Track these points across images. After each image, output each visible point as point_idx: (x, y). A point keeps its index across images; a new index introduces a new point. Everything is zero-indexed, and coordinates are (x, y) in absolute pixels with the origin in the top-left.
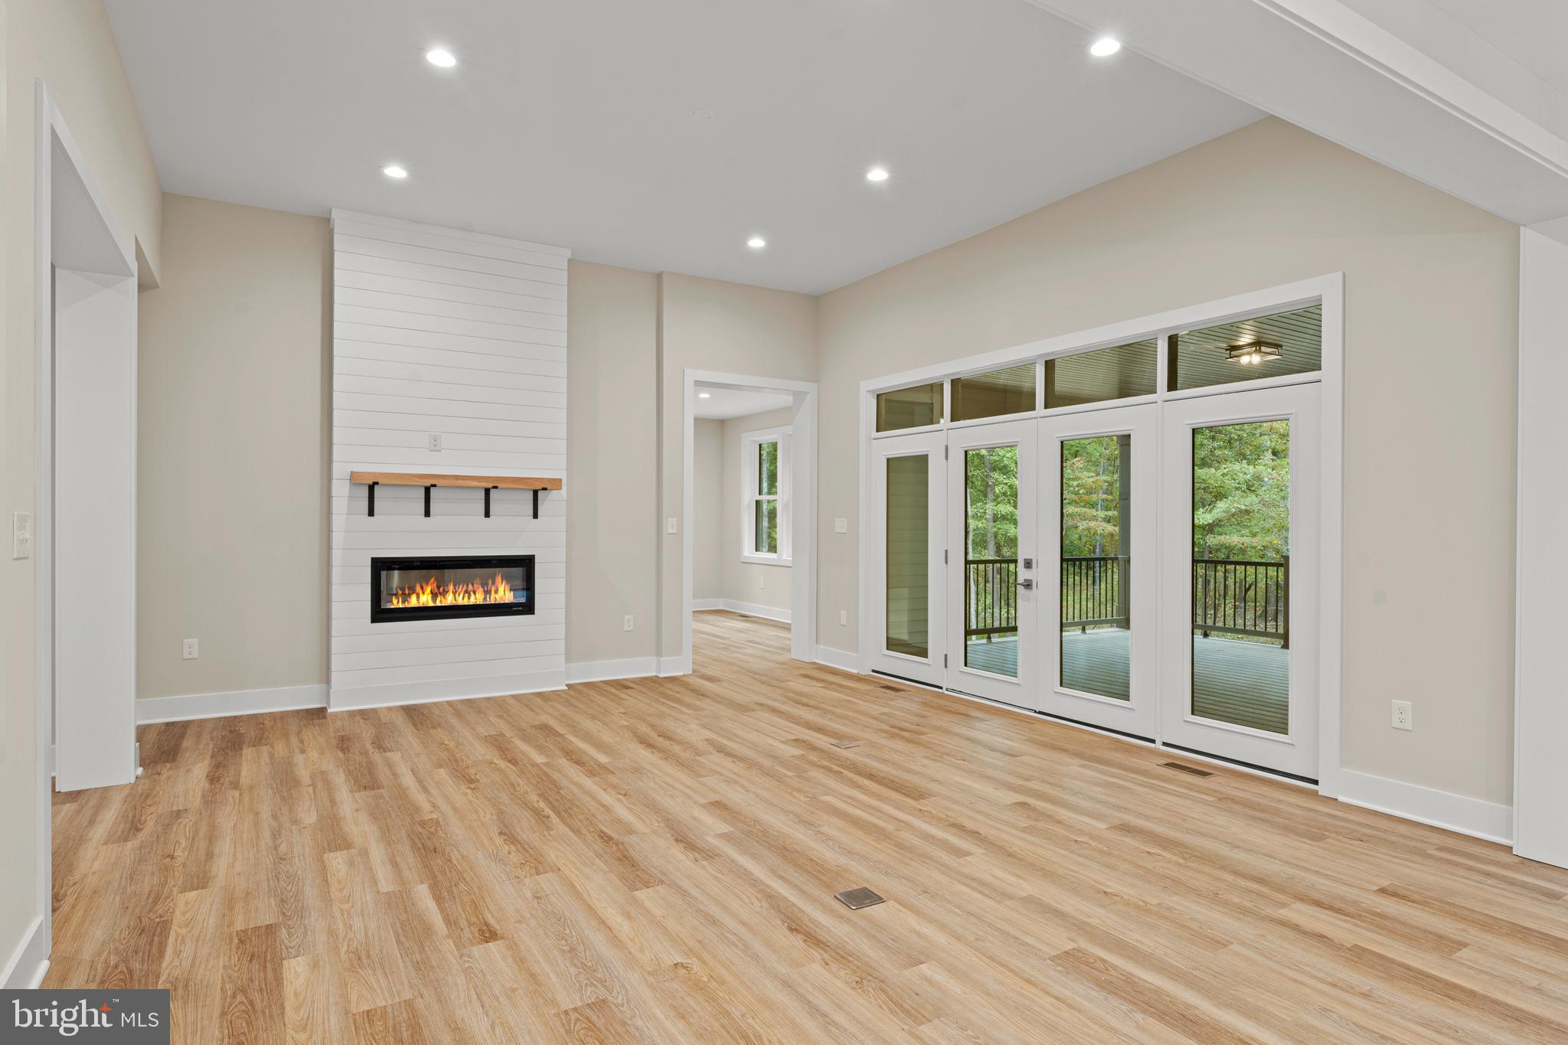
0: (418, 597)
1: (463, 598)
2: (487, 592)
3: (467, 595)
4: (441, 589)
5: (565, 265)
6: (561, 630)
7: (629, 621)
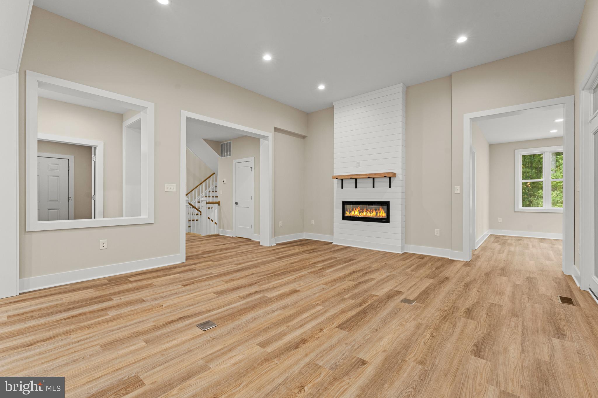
0: (354, 212)
1: (369, 214)
2: (377, 213)
3: (370, 213)
4: (362, 210)
5: (400, 90)
6: (399, 231)
7: (437, 232)
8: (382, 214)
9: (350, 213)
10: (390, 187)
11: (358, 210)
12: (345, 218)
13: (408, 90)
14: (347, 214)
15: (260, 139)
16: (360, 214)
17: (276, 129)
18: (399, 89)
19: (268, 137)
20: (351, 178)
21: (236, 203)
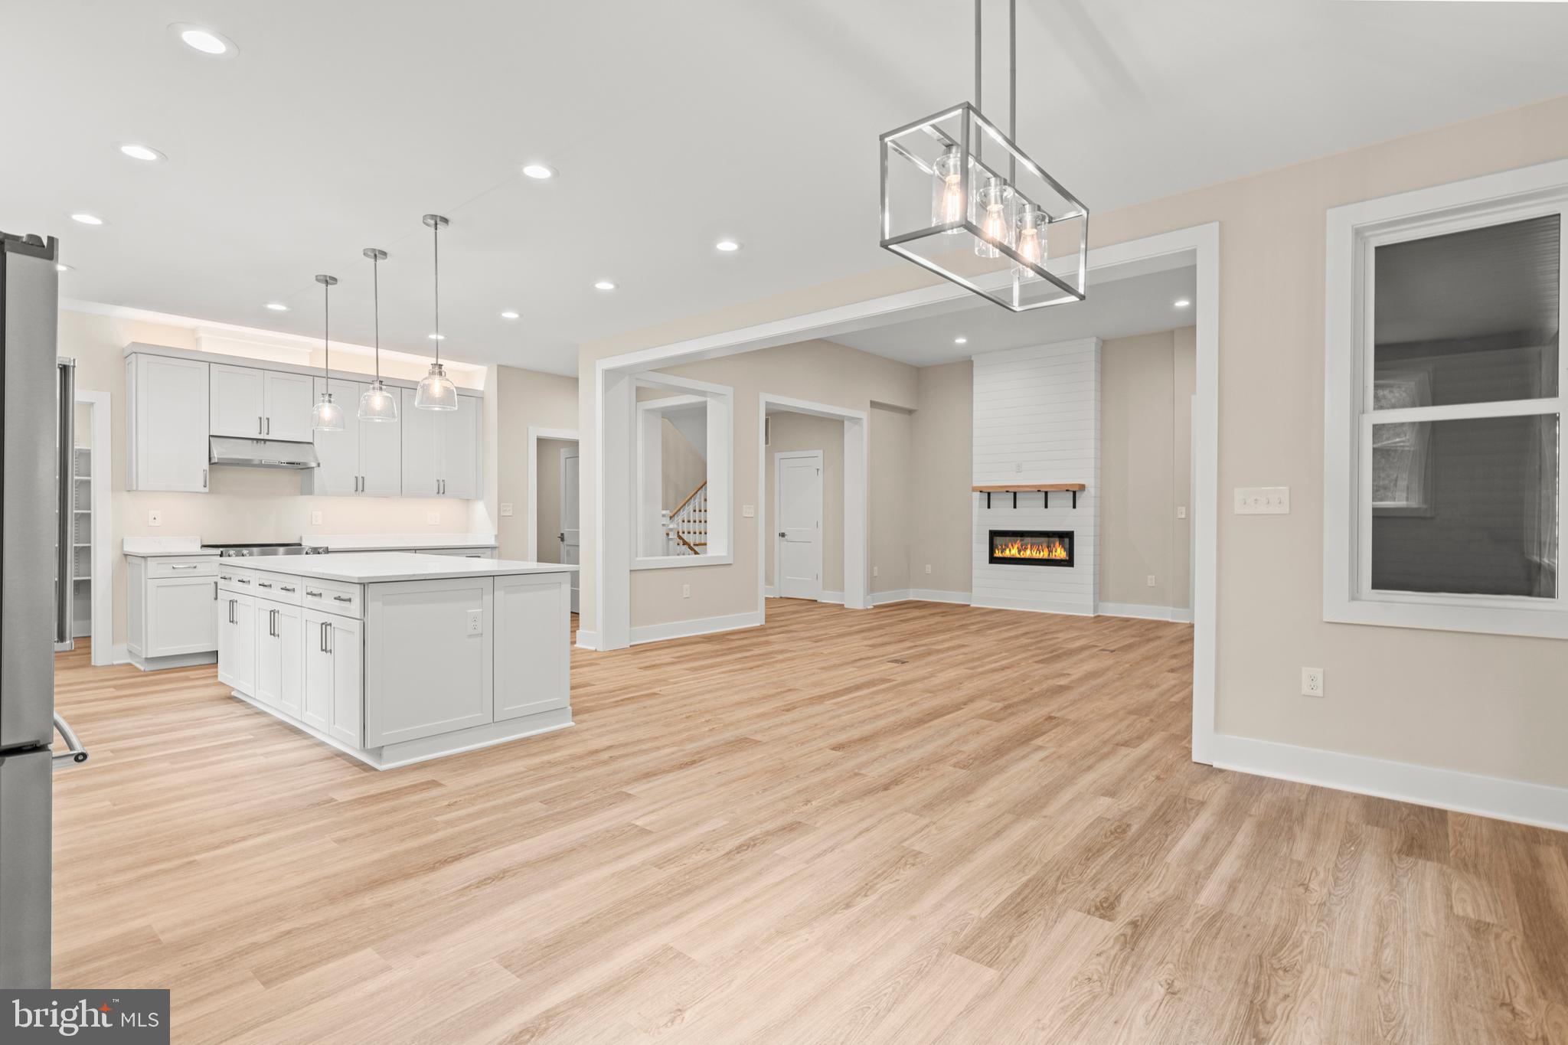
1: (1036, 555)
2: (1050, 551)
3: (1038, 551)
4: (1024, 547)
5: (1093, 348)
6: (1090, 579)
7: (1151, 580)
8: (1060, 553)
9: (1002, 553)
10: (1074, 507)
11: (1016, 547)
12: (993, 560)
13: (1106, 347)
14: (998, 554)
15: (845, 422)
16: (1019, 554)
17: (874, 404)
18: (1091, 345)
19: (861, 419)
20: (1007, 491)
21: (783, 535)
